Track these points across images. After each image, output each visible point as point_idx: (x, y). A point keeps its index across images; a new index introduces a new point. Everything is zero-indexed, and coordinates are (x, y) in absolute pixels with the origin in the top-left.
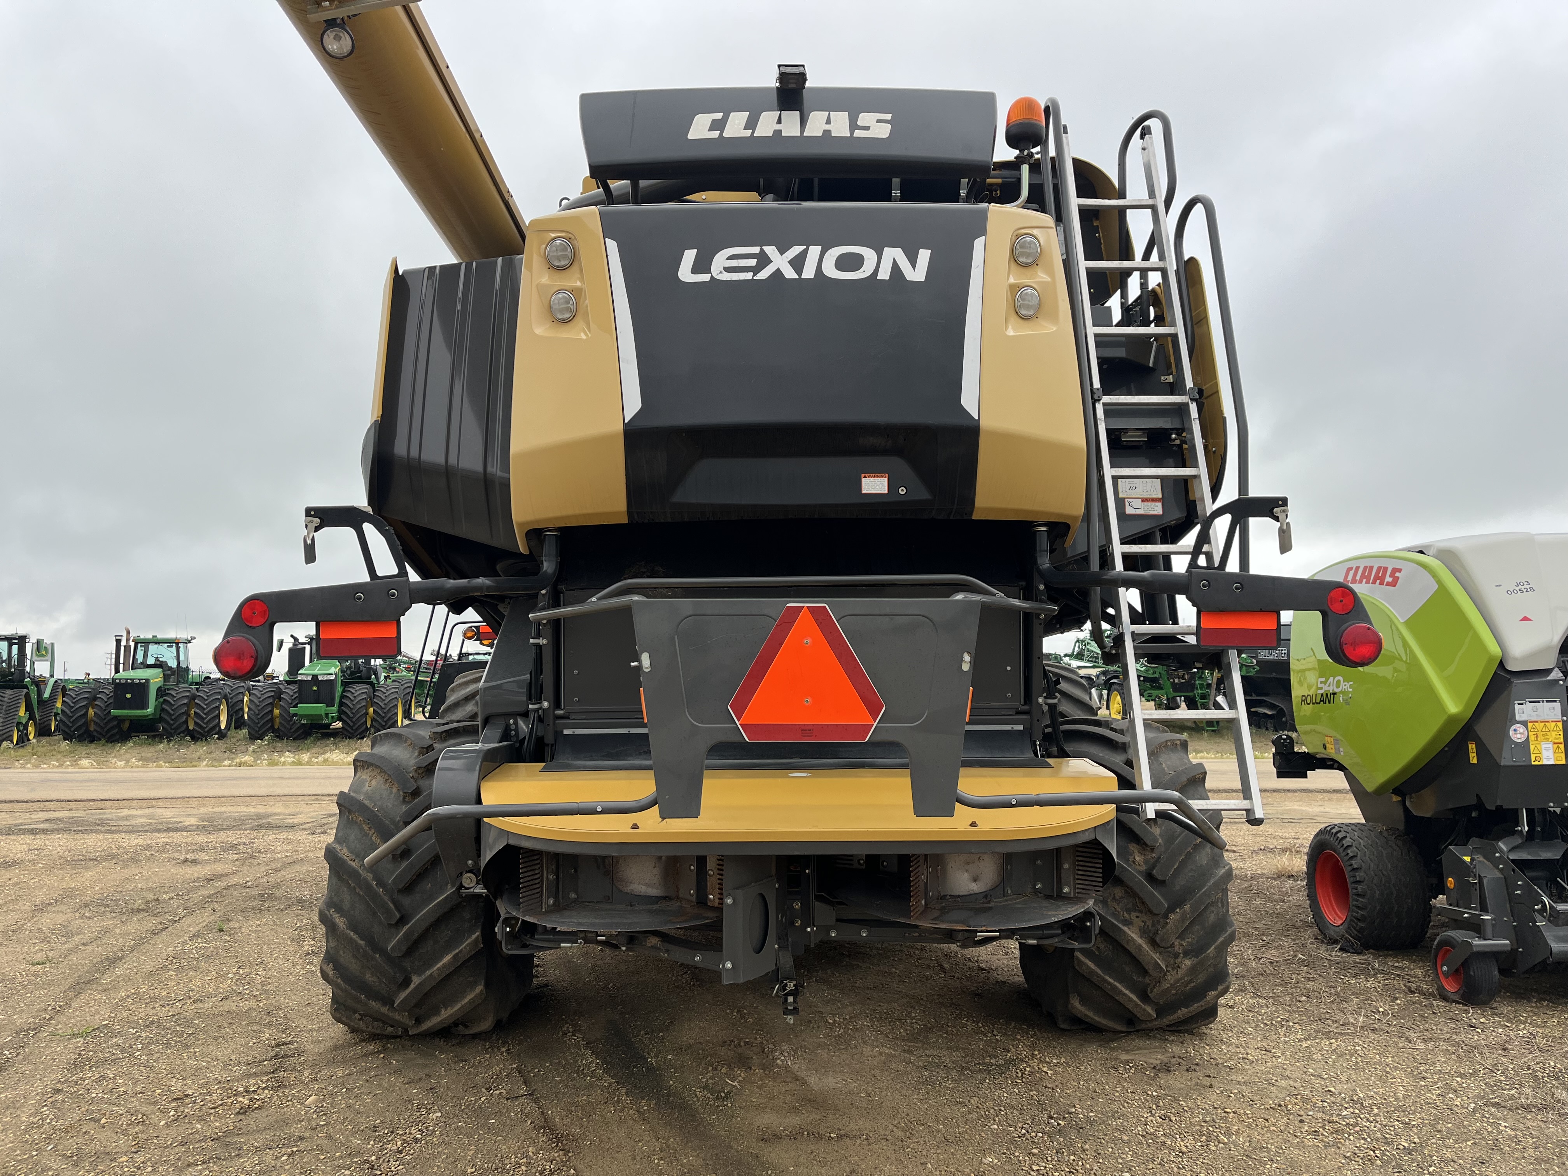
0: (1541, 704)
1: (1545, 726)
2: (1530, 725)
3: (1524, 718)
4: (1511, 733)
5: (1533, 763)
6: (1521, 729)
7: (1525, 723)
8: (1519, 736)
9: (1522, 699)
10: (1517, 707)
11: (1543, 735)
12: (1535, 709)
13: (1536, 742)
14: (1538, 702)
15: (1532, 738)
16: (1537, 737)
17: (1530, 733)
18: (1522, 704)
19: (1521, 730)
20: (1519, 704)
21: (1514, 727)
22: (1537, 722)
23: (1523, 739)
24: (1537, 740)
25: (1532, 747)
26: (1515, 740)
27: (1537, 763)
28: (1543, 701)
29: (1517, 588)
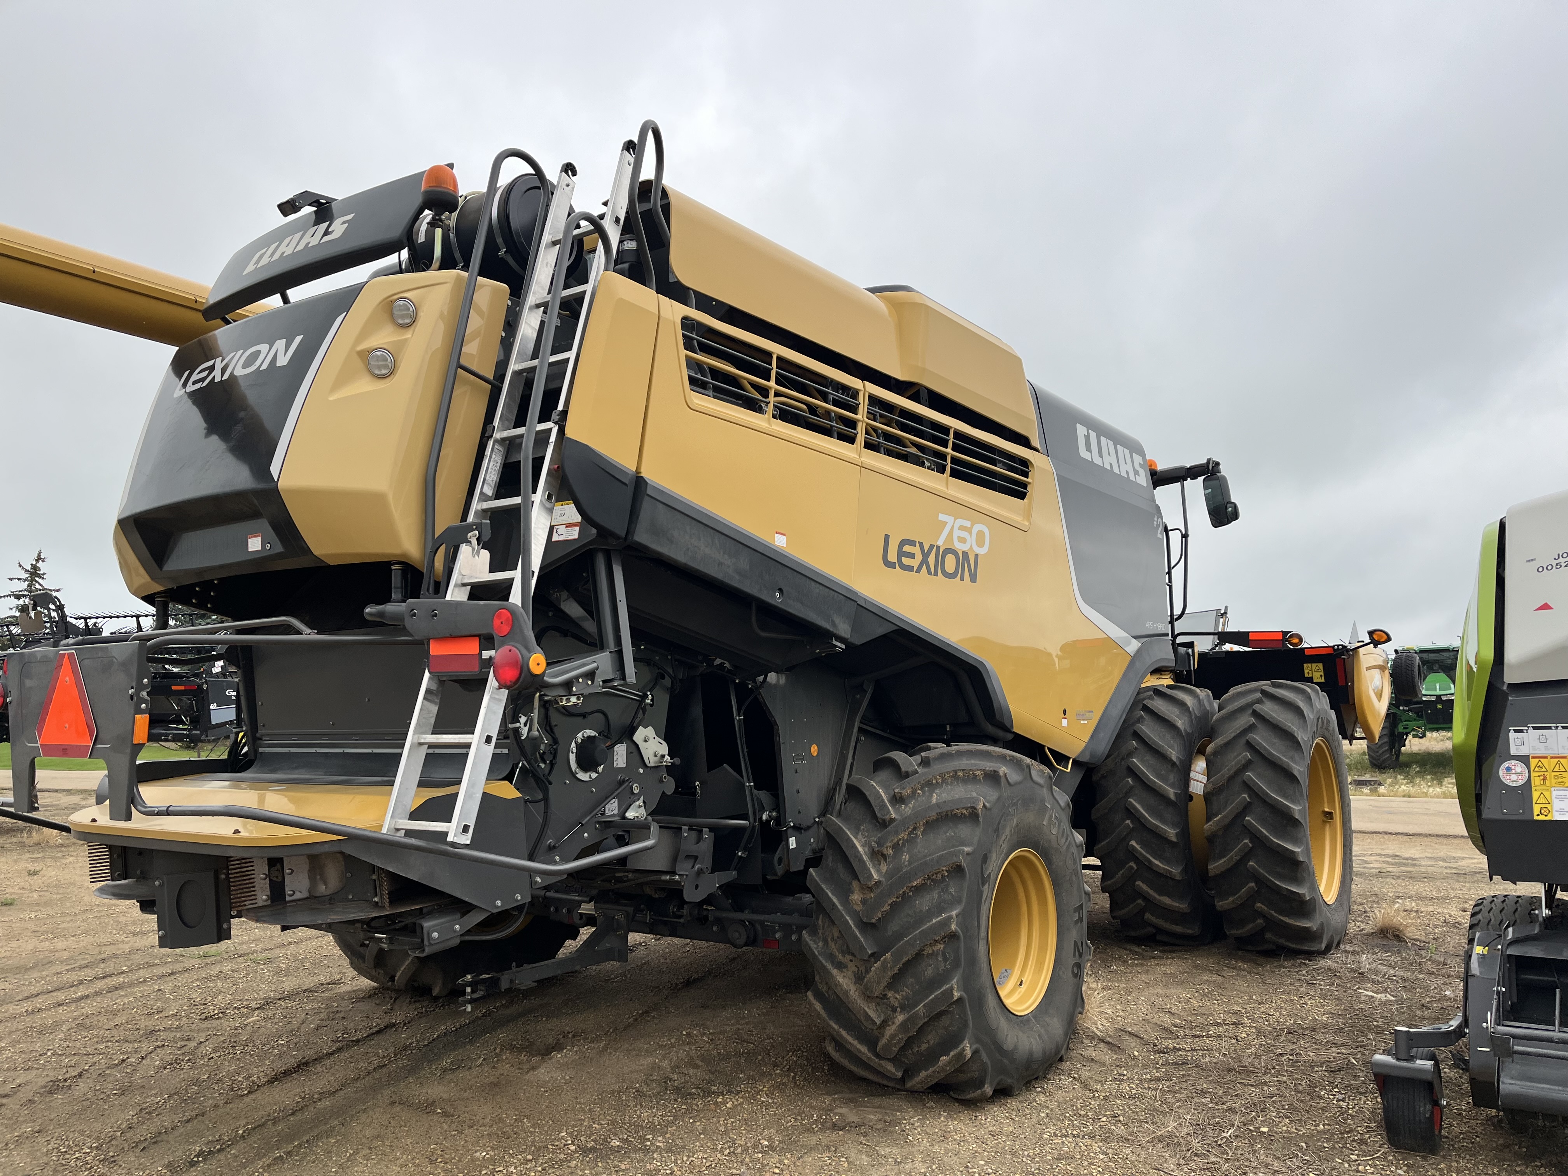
0: (1553, 731)
1: (1559, 763)
2: (1533, 762)
3: (1524, 751)
4: (1502, 772)
5: (1536, 818)
6: (1519, 767)
7: (1525, 760)
8: (1514, 777)
9: (1521, 724)
10: (1512, 735)
11: (1555, 777)
12: (1543, 740)
13: (1544, 787)
14: (1550, 728)
15: (1536, 781)
16: (1544, 779)
17: (1533, 774)
18: (1521, 731)
19: (1519, 770)
20: (1516, 731)
21: (1506, 764)
22: (1546, 757)
23: (1521, 782)
24: (1544, 784)
25: (1535, 795)
26: (1508, 782)
27: (1541, 818)
28: (1557, 728)
29: (1554, 563)
